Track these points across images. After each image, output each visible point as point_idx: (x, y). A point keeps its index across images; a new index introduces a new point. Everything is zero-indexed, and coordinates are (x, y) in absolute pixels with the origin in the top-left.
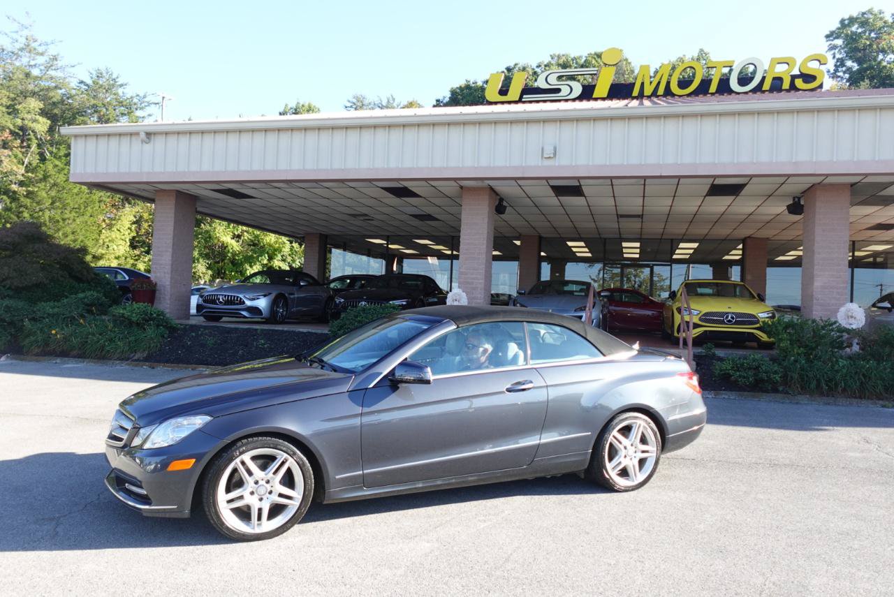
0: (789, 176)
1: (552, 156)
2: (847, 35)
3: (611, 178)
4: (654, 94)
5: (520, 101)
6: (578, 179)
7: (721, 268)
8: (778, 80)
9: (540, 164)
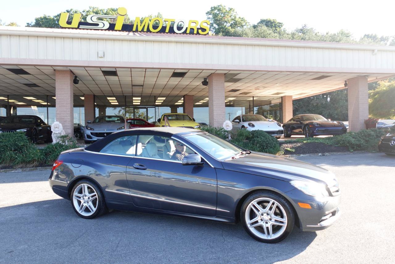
0: (203, 70)
1: (102, 56)
2: (213, 14)
3: (131, 68)
4: (142, 30)
5: (78, 28)
6: (116, 68)
7: (174, 108)
8: (192, 29)
9: (97, 60)
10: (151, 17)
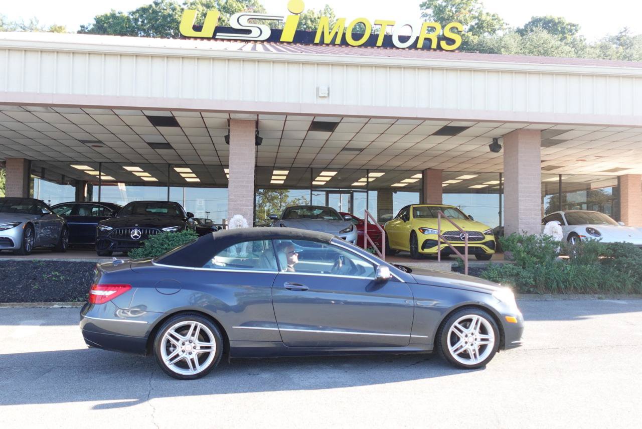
0: (507, 122)
1: (326, 95)
2: (436, 7)
3: (372, 117)
4: (333, 43)
5: (214, 38)
6: (344, 117)
8: (428, 41)
9: (315, 103)
10: (313, 13)
